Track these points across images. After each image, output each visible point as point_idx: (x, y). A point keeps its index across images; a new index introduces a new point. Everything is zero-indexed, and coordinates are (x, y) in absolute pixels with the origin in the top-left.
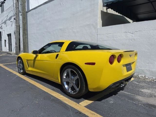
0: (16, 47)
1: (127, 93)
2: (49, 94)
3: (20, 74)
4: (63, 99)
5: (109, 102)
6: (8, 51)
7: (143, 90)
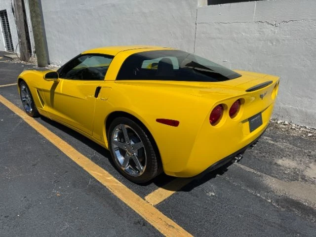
0: (21, 43)
1: (248, 169)
2: (85, 171)
3: (28, 116)
4: (112, 186)
5: (207, 192)
6: (6, 50)
7: (280, 162)
